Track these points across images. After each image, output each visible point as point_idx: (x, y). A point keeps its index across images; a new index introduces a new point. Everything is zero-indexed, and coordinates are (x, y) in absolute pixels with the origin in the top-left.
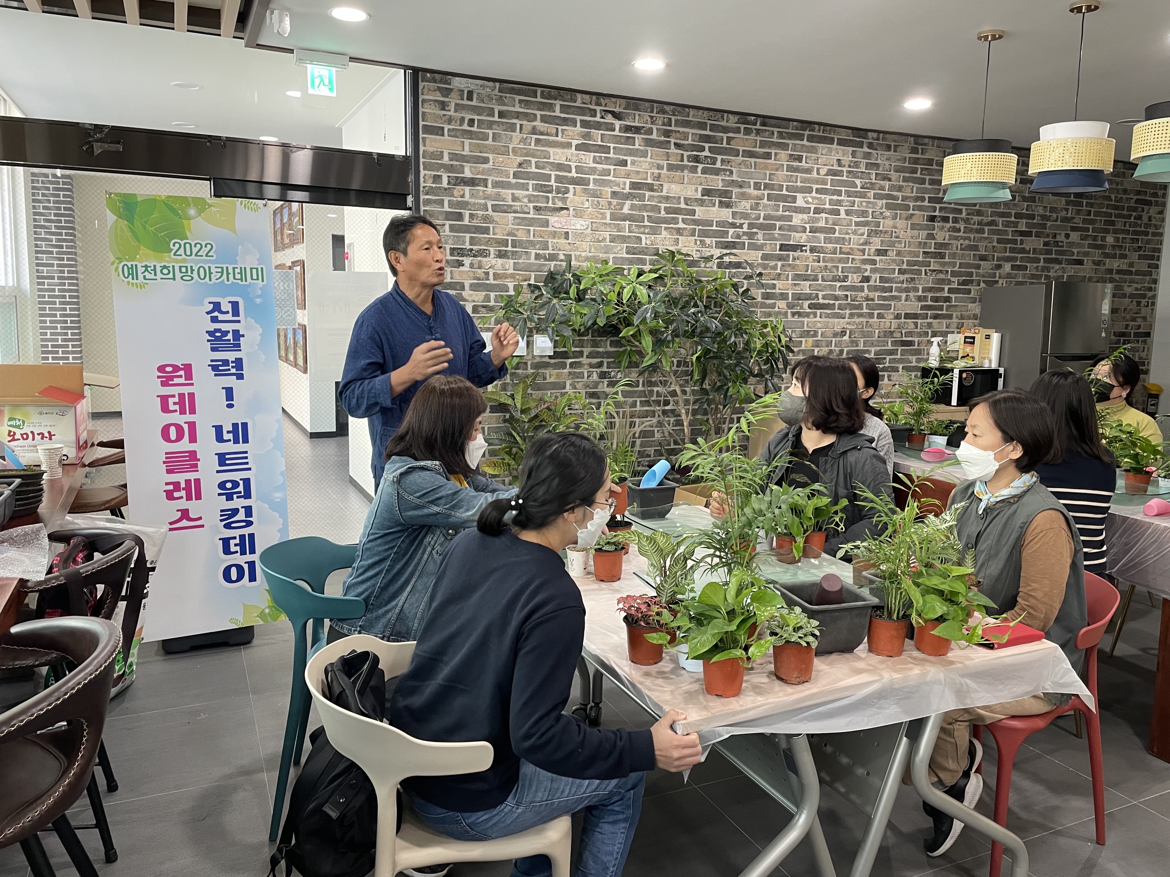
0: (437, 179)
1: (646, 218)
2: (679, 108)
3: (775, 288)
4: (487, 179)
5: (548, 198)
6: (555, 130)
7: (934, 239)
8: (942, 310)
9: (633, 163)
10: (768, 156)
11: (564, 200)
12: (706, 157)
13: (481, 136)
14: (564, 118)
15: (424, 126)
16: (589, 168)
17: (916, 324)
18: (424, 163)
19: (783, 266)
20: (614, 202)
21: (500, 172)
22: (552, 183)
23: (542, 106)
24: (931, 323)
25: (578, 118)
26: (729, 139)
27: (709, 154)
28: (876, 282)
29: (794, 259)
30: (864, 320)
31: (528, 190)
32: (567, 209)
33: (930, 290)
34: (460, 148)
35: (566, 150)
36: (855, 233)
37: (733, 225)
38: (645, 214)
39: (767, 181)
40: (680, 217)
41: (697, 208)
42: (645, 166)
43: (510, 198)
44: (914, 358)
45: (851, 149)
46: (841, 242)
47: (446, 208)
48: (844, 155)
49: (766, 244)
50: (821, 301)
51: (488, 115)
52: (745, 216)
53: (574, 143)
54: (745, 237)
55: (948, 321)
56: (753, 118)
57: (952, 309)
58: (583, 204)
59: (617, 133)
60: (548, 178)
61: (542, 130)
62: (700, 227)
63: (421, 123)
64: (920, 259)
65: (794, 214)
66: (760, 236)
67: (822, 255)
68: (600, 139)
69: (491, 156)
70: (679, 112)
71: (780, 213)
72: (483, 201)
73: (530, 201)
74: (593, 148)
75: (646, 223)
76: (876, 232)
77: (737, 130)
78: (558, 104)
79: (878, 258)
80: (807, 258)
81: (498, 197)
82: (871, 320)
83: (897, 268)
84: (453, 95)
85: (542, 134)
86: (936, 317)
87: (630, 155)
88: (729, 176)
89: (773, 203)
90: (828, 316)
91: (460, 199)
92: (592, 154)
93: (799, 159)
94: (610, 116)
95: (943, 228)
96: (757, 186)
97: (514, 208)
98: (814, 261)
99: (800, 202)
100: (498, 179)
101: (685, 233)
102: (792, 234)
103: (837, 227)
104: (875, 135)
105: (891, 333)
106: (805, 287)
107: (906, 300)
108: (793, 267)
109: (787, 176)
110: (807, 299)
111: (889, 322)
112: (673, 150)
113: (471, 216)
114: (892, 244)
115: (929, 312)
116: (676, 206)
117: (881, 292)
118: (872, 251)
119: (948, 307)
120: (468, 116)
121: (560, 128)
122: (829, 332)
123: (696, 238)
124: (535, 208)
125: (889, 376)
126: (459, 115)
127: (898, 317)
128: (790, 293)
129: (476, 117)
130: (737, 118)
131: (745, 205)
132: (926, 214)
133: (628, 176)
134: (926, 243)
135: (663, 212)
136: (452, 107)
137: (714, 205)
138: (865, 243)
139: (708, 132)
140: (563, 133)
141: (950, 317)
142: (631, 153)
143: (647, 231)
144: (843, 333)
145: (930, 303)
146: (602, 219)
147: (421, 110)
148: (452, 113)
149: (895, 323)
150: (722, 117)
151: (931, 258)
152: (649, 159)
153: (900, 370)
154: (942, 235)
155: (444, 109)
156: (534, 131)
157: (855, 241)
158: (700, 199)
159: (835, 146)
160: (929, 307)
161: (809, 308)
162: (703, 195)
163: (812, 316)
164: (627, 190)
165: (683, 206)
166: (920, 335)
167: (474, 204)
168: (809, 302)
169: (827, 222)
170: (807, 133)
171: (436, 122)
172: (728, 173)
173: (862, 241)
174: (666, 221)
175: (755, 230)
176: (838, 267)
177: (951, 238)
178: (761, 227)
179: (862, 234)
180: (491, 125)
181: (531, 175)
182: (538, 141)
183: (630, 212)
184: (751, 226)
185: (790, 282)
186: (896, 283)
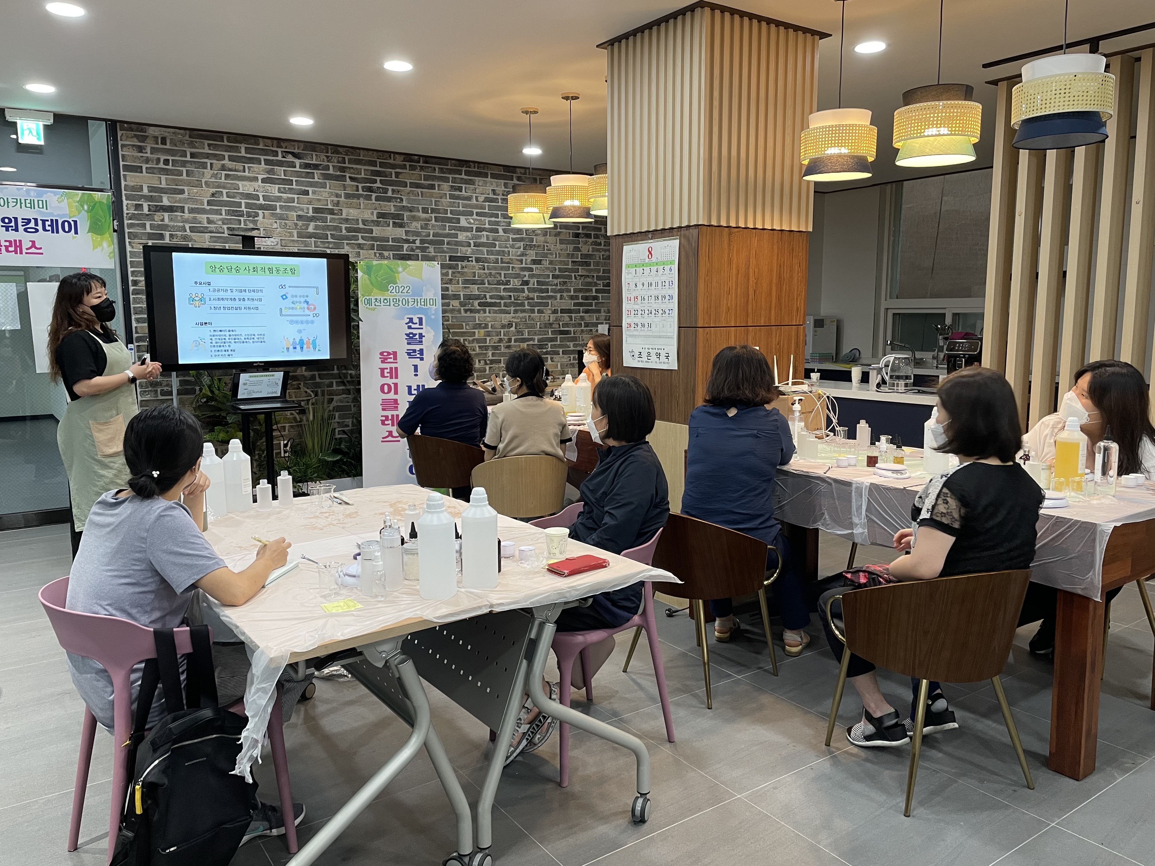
0: (139, 207)
1: (329, 236)
2: (351, 150)
3: (448, 291)
4: (184, 207)
5: (240, 220)
6: (242, 168)
7: (580, 251)
8: (592, 306)
9: (314, 193)
10: (432, 187)
11: (255, 222)
12: (377, 187)
13: (176, 173)
14: (250, 158)
15: (124, 165)
16: (276, 196)
17: (571, 317)
18: (126, 195)
19: (453, 273)
20: (300, 223)
21: (195, 201)
22: (243, 208)
23: (229, 149)
24: (583, 316)
25: (262, 158)
26: (397, 175)
27: (381, 186)
28: (534, 285)
29: (463, 267)
30: (527, 315)
31: (221, 214)
32: (258, 229)
33: (580, 290)
34: (159, 182)
35: (253, 183)
36: (512, 247)
37: (407, 241)
38: (329, 233)
39: (434, 207)
40: (360, 235)
41: (374, 228)
42: (326, 194)
43: (205, 221)
44: (571, 344)
45: (503, 181)
46: (502, 254)
47: (148, 230)
48: (497, 186)
49: (437, 256)
50: (489, 300)
51: (181, 156)
52: (417, 234)
53: (260, 177)
54: (418, 251)
55: (597, 315)
56: (416, 157)
57: (600, 305)
58: (272, 225)
59: (297, 169)
60: (239, 205)
61: (230, 167)
62: (378, 243)
63: (121, 163)
64: (570, 267)
65: (459, 232)
66: (431, 249)
67: (486, 264)
68: (283, 174)
69: (186, 189)
70: (351, 152)
71: (447, 231)
72: (182, 224)
73: (224, 224)
74: (277, 181)
75: (330, 240)
76: (531, 247)
77: (404, 167)
78: (243, 147)
79: (534, 267)
80: (474, 267)
81: (195, 220)
82: (532, 315)
83: (551, 274)
84: (148, 140)
85: (230, 170)
86: (587, 312)
87: (311, 186)
88: (400, 202)
89: (440, 224)
90: (495, 312)
91: (160, 223)
92: (277, 186)
93: (460, 189)
94: (290, 156)
95: (587, 242)
96: (425, 211)
97: (209, 229)
98: (480, 269)
99: (463, 222)
100: (193, 206)
101: (365, 247)
102: (459, 248)
103: (497, 243)
104: (523, 171)
105: (551, 324)
106: (474, 289)
107: (561, 299)
108: (462, 274)
109: (450, 202)
110: (476, 299)
111: (548, 315)
112: (348, 182)
113: (171, 236)
114: (545, 256)
115: (581, 308)
116: (356, 226)
117: (539, 293)
118: (529, 261)
119: (596, 304)
120: (163, 158)
121: (246, 165)
122: (498, 324)
123: (375, 251)
124: (228, 228)
125: (552, 359)
126: (155, 156)
127: (555, 312)
128: (462, 294)
129: (170, 158)
130: (402, 158)
131: (416, 226)
132: (571, 232)
133: (310, 202)
134: (573, 254)
135: (344, 231)
136: (148, 150)
137: (389, 225)
138: (523, 255)
139: (378, 168)
140: (249, 170)
141: (599, 311)
142: (311, 185)
143: (331, 246)
144: (510, 325)
145: (581, 301)
146: (290, 236)
147: (120, 153)
148: (148, 155)
149: (553, 317)
150: (390, 157)
151: (579, 266)
152: (328, 189)
153: (561, 353)
154: (586, 248)
155: (141, 152)
156: (223, 168)
157: (514, 253)
158: (376, 221)
159: (489, 179)
160: (580, 304)
161: (479, 305)
162: (378, 218)
163: (482, 312)
164: (311, 213)
165: (361, 226)
166: (575, 326)
167: (173, 226)
168: (479, 301)
169: (488, 239)
170: (464, 169)
171: (135, 162)
172: (398, 200)
173: (519, 253)
174: (347, 238)
175: (426, 245)
176: (500, 274)
177: (594, 250)
178: (431, 242)
179: (519, 248)
180: (184, 164)
181: (223, 203)
182: (227, 176)
183: (315, 231)
184: (422, 242)
185: (461, 285)
186: (551, 285)
